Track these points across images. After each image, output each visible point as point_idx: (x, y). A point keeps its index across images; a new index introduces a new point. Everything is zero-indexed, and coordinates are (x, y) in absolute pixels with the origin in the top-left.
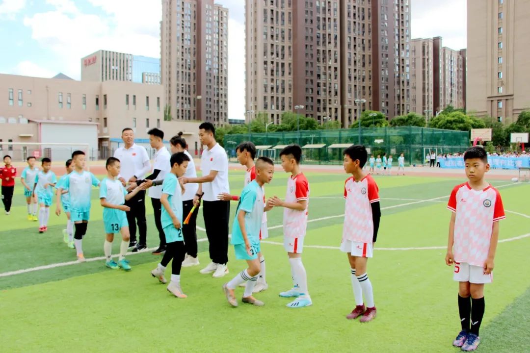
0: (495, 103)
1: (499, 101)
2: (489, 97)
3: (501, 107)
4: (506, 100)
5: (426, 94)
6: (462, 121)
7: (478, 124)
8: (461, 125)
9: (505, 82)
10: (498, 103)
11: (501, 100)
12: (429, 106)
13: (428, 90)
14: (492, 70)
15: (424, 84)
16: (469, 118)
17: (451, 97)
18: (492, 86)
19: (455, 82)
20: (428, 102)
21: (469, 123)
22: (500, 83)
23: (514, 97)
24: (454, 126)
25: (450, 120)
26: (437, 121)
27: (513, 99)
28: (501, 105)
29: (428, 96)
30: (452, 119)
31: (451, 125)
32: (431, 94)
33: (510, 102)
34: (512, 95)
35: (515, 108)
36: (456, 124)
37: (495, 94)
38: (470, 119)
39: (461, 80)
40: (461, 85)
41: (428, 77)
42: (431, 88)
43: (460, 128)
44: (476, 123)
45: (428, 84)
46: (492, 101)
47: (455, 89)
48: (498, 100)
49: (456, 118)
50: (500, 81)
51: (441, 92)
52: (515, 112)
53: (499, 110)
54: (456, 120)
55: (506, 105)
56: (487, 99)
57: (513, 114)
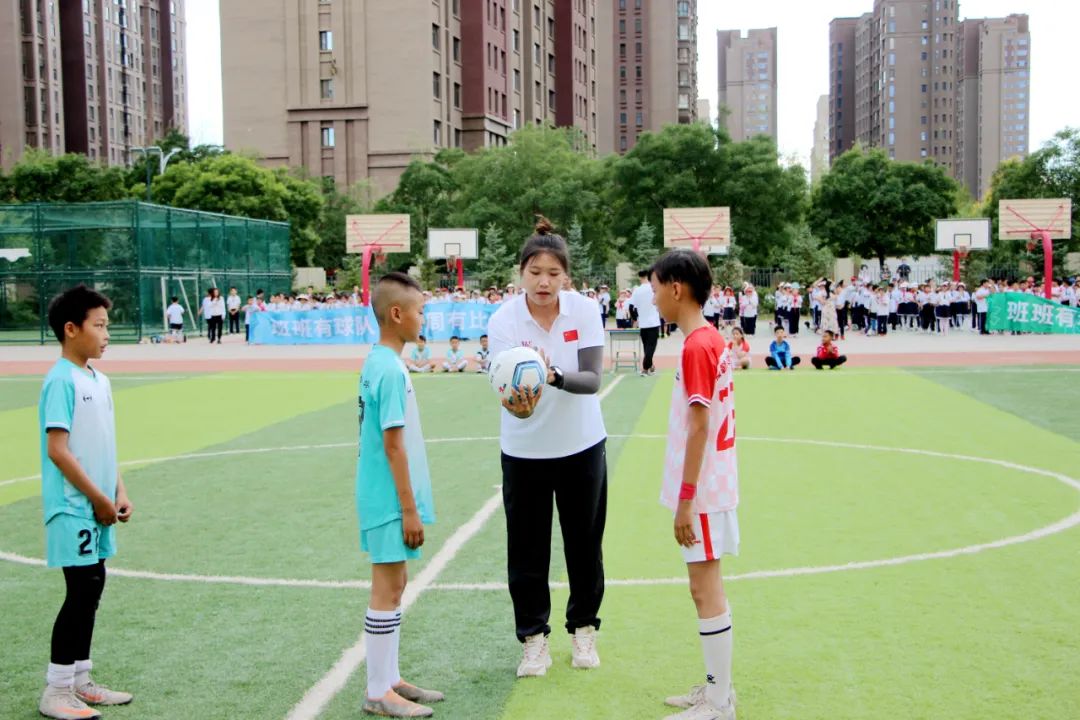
0: (314, 129)
1: (325, 124)
2: (291, 111)
3: (332, 143)
4: (347, 121)
5: (39, 86)
6: (257, 190)
7: (303, 198)
8: (254, 200)
9: (340, 65)
10: (322, 130)
11: (331, 122)
12: (48, 128)
13: (44, 68)
14: (301, 21)
15: (27, 46)
16: (273, 176)
18: (303, 72)
19: (135, 45)
20: (46, 112)
21: (276, 194)
22: (327, 67)
23: (369, 113)
24: (232, 204)
25: (216, 184)
27: (367, 120)
28: (331, 137)
29: (45, 91)
30: (223, 179)
31: (221, 199)
32: (56, 86)
33: (358, 127)
34: (364, 108)
35: (373, 149)
36: (234, 198)
37: (314, 102)
38: (278, 181)
39: (154, 43)
40: (155, 61)
41: (42, 22)
42: (55, 63)
43: (251, 212)
44: (297, 197)
45: (43, 47)
46: (304, 123)
47: (136, 74)
48: (322, 122)
49: (233, 177)
50: (326, 58)
51: (91, 81)
52: (376, 162)
53: (327, 154)
54: (234, 182)
55: (348, 139)
56: (287, 117)
57: (369, 168)
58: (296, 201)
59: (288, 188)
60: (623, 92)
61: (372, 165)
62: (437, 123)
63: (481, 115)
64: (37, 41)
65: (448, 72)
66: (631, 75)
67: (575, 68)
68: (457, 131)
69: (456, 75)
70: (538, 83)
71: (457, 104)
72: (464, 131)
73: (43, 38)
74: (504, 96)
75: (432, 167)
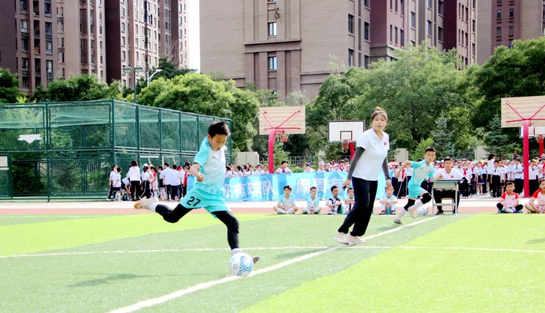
0: (263, 58)
1: (271, 54)
2: (246, 45)
3: (275, 68)
4: (286, 52)
5: (90, 38)
7: (245, 102)
8: (209, 104)
9: (282, 12)
10: (269, 58)
11: (275, 52)
13: (93, 26)
15: (83, 12)
17: (146, 46)
18: (255, 18)
19: (154, 9)
20: (94, 56)
21: (225, 99)
22: (272, 14)
23: (303, 46)
24: (194, 106)
25: (183, 92)
26: (152, 93)
27: (300, 50)
28: (275, 63)
29: (94, 42)
30: (188, 89)
31: (186, 102)
32: (101, 38)
33: (294, 56)
34: (299, 42)
35: (304, 71)
36: (196, 102)
37: (263, 39)
40: (167, 19)
42: (100, 22)
44: (241, 102)
45: (93, 12)
46: (256, 54)
47: (154, 29)
48: (269, 53)
49: (195, 88)
50: (272, 7)
51: (124, 34)
52: (306, 81)
53: (272, 76)
54: (196, 91)
55: (286, 63)
56: (244, 50)
57: (301, 85)
58: (240, 105)
59: (234, 95)
60: (499, 28)
61: (303, 82)
62: (351, 51)
63: (384, 45)
64: (89, 8)
65: (360, 15)
66: (505, 16)
67: (459, 10)
68: (366, 57)
69: (366, 17)
70: (430, 22)
71: (366, 37)
72: (371, 57)
73: (94, 6)
74: (402, 31)
75: (343, 81)
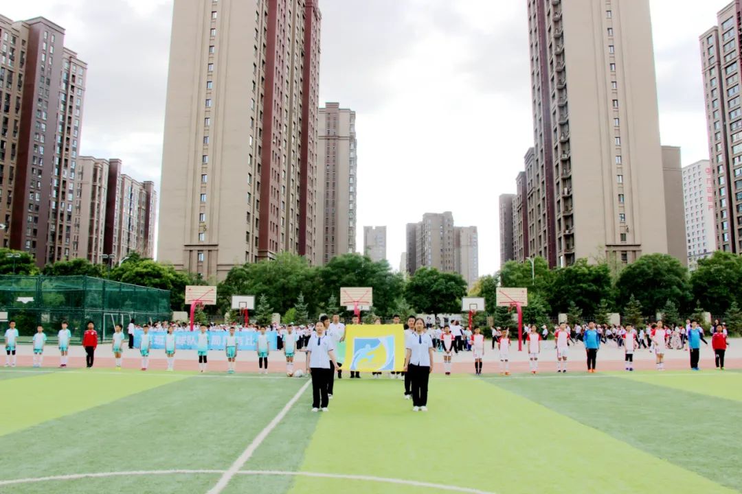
0: (195, 254)
1: (200, 252)
2: (186, 246)
3: (202, 260)
4: (209, 251)
5: (94, 236)
6: (159, 276)
7: (180, 280)
8: (157, 280)
9: (208, 227)
10: (199, 254)
11: (202, 251)
12: (96, 253)
13: (97, 230)
15: (92, 221)
16: (167, 270)
17: (128, 243)
18: (192, 230)
19: (134, 223)
20: (96, 247)
21: (168, 278)
22: (202, 228)
23: (218, 248)
24: (147, 282)
25: (141, 272)
26: (121, 272)
27: (217, 250)
28: (202, 257)
29: (97, 239)
30: (145, 271)
31: (143, 279)
32: (101, 237)
33: (214, 254)
34: (216, 246)
35: (219, 263)
36: (149, 279)
37: (195, 242)
38: (170, 272)
39: (143, 222)
40: (142, 228)
41: (98, 212)
42: (102, 228)
43: (155, 285)
44: (178, 279)
45: (98, 222)
46: (191, 251)
47: (134, 233)
48: (199, 251)
49: (149, 270)
50: (202, 224)
51: (116, 235)
53: (200, 264)
54: (149, 272)
55: (209, 258)
56: (184, 248)
57: (217, 270)
59: (174, 275)
60: (326, 246)
61: (219, 269)
62: (247, 253)
63: (266, 250)
64: (96, 219)
65: (253, 232)
66: (330, 239)
67: (307, 234)
68: (256, 257)
69: (256, 234)
70: (291, 239)
71: (256, 246)
72: (259, 257)
73: (98, 218)
74: (277, 244)
75: (242, 270)
